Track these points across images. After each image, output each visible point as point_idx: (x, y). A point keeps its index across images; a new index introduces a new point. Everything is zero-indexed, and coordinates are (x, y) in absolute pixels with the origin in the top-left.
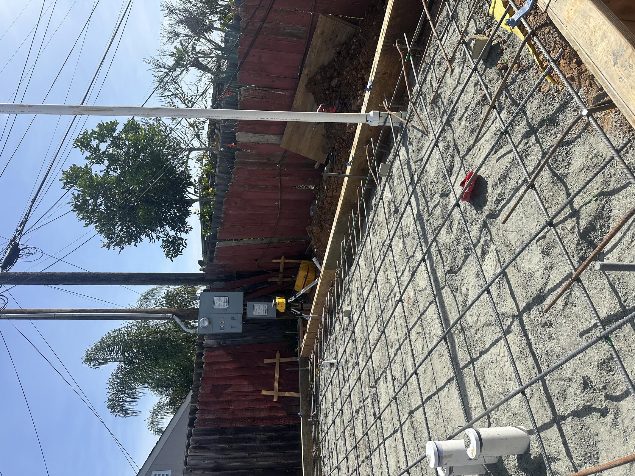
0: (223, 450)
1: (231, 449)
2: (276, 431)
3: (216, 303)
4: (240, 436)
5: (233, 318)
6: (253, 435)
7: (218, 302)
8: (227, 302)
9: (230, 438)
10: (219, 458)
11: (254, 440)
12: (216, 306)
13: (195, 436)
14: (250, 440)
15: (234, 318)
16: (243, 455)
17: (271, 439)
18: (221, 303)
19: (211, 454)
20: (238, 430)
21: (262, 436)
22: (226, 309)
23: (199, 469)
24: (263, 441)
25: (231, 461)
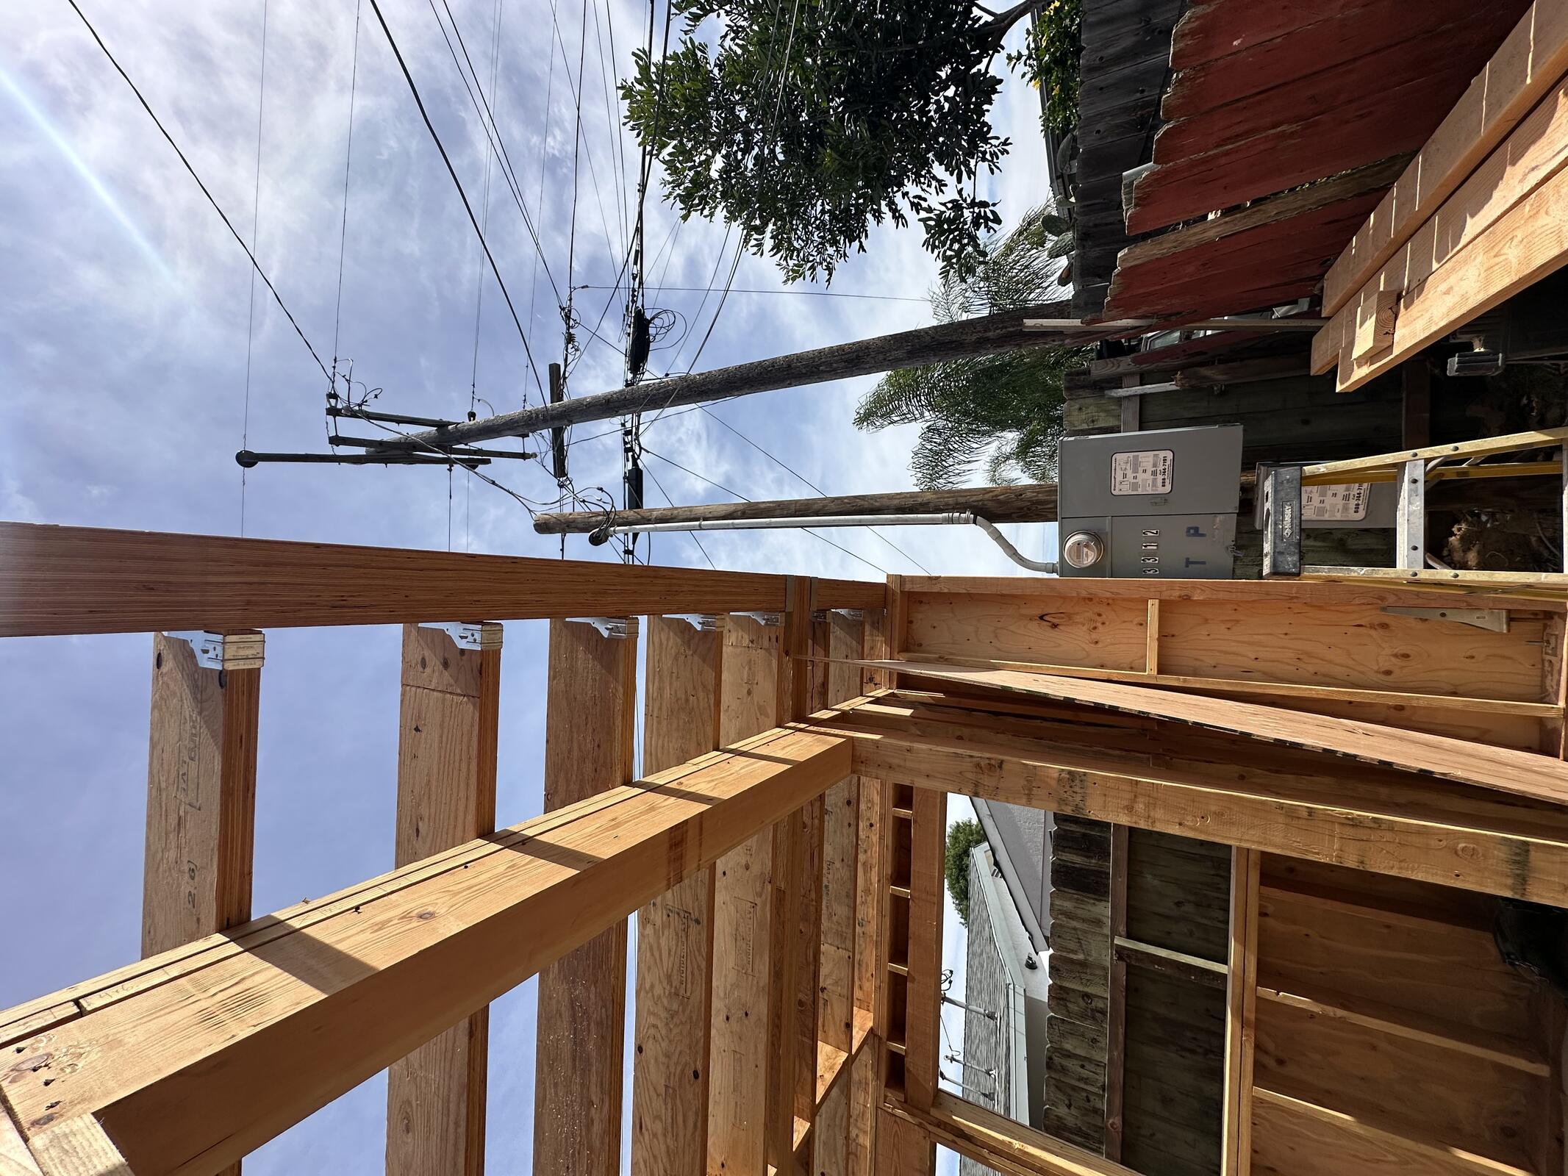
3: (1119, 477)
5: (1195, 532)
7: (1130, 475)
8: (1170, 472)
12: (1121, 487)
15: (1196, 529)
18: (1141, 476)
22: (1164, 498)
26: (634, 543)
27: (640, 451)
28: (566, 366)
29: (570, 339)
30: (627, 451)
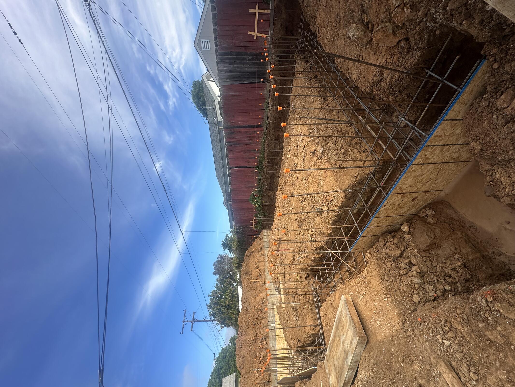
0: (232, 63)
1: (236, 63)
2: (255, 55)
4: (239, 57)
6: (245, 57)
9: (235, 58)
10: (231, 67)
11: (245, 59)
13: (219, 56)
14: (244, 59)
16: (241, 66)
17: (253, 59)
19: (228, 65)
20: (238, 54)
21: (249, 57)
23: (223, 71)
24: (249, 60)
25: (236, 68)
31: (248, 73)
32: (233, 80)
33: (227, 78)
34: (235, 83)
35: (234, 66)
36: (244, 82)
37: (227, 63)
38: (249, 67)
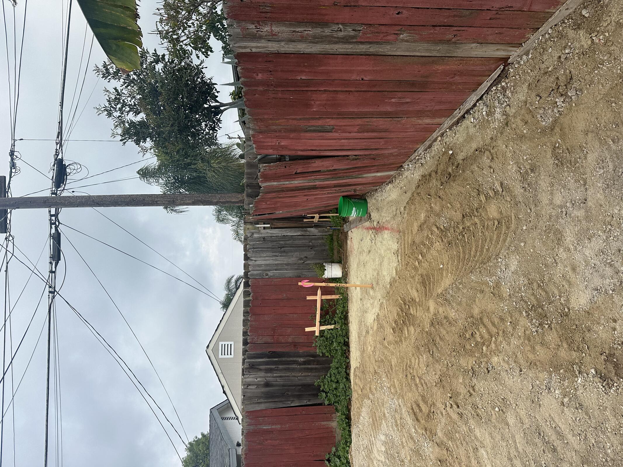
0: (271, 371)
1: (277, 370)
2: (312, 356)
4: (284, 359)
6: (294, 359)
9: (276, 361)
10: (268, 377)
11: (295, 363)
13: (248, 359)
14: (292, 363)
16: (287, 375)
17: (308, 362)
19: (262, 374)
21: (302, 360)
23: (253, 385)
24: (303, 364)
25: (277, 379)
26: (56, 268)
27: (59, 224)
28: (11, 177)
29: (13, 165)
30: (51, 224)
31: (300, 387)
32: (269, 400)
33: (260, 398)
34: (272, 405)
35: (275, 375)
36: (292, 405)
37: (260, 370)
38: (301, 376)
